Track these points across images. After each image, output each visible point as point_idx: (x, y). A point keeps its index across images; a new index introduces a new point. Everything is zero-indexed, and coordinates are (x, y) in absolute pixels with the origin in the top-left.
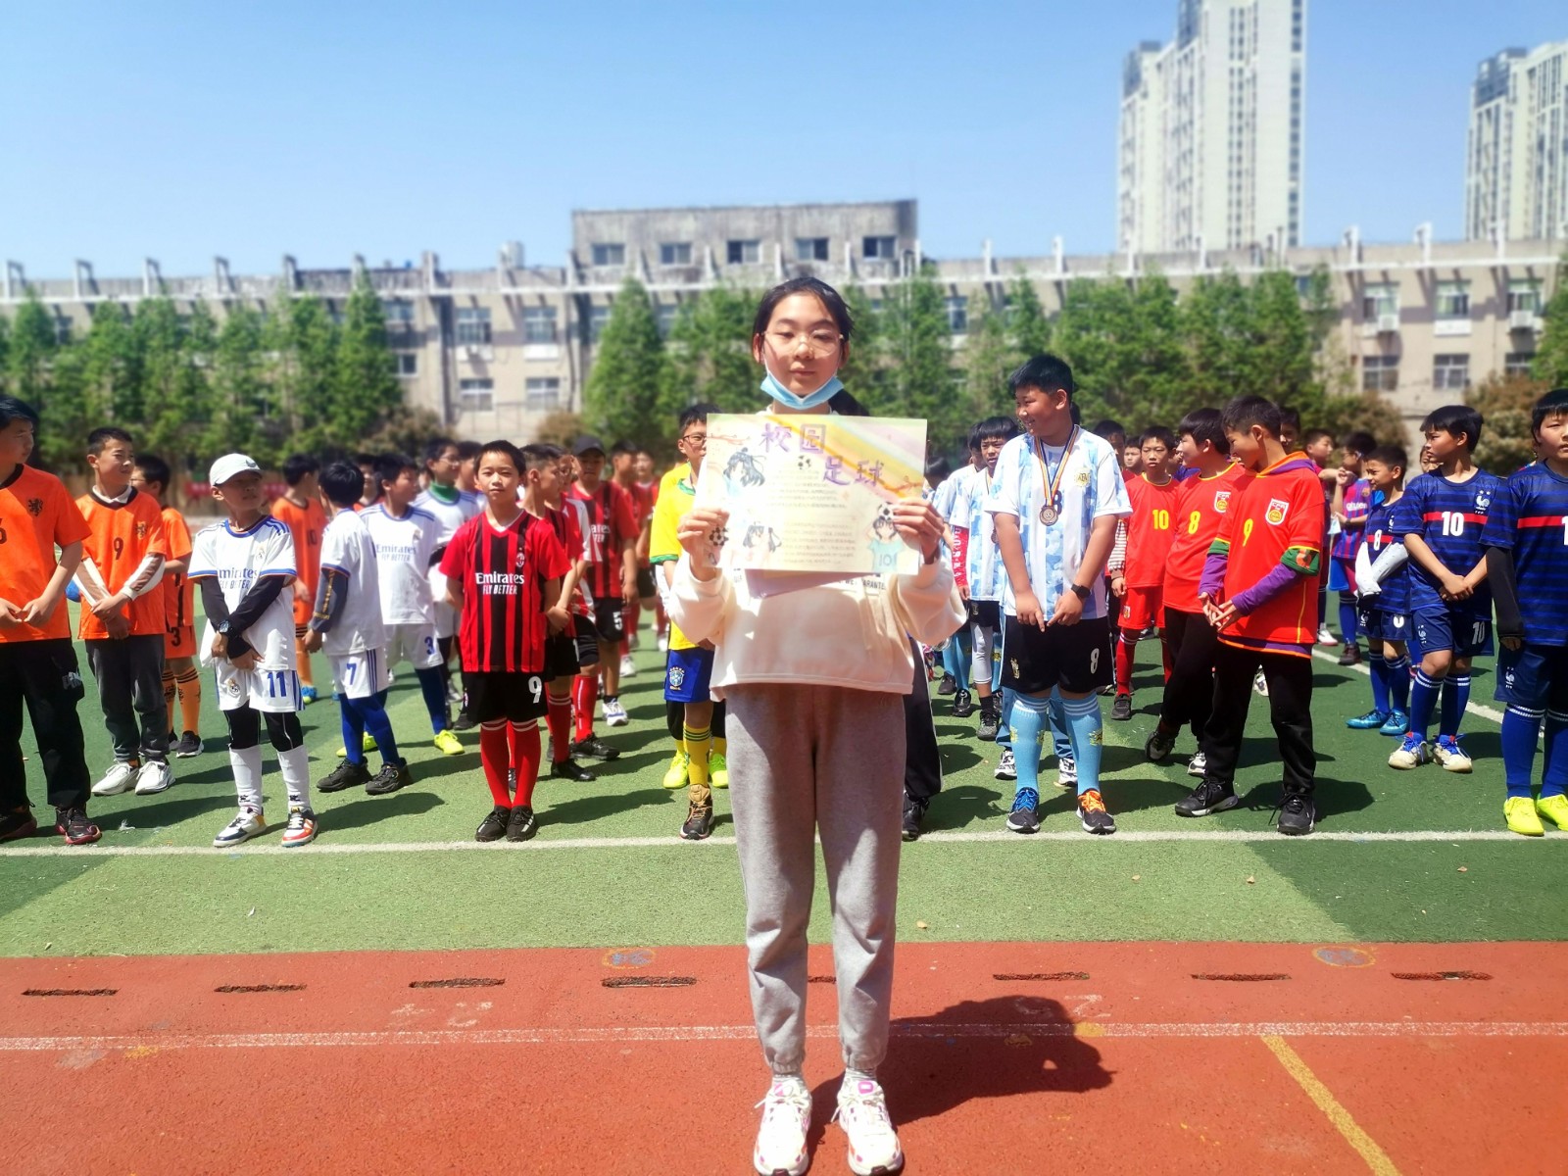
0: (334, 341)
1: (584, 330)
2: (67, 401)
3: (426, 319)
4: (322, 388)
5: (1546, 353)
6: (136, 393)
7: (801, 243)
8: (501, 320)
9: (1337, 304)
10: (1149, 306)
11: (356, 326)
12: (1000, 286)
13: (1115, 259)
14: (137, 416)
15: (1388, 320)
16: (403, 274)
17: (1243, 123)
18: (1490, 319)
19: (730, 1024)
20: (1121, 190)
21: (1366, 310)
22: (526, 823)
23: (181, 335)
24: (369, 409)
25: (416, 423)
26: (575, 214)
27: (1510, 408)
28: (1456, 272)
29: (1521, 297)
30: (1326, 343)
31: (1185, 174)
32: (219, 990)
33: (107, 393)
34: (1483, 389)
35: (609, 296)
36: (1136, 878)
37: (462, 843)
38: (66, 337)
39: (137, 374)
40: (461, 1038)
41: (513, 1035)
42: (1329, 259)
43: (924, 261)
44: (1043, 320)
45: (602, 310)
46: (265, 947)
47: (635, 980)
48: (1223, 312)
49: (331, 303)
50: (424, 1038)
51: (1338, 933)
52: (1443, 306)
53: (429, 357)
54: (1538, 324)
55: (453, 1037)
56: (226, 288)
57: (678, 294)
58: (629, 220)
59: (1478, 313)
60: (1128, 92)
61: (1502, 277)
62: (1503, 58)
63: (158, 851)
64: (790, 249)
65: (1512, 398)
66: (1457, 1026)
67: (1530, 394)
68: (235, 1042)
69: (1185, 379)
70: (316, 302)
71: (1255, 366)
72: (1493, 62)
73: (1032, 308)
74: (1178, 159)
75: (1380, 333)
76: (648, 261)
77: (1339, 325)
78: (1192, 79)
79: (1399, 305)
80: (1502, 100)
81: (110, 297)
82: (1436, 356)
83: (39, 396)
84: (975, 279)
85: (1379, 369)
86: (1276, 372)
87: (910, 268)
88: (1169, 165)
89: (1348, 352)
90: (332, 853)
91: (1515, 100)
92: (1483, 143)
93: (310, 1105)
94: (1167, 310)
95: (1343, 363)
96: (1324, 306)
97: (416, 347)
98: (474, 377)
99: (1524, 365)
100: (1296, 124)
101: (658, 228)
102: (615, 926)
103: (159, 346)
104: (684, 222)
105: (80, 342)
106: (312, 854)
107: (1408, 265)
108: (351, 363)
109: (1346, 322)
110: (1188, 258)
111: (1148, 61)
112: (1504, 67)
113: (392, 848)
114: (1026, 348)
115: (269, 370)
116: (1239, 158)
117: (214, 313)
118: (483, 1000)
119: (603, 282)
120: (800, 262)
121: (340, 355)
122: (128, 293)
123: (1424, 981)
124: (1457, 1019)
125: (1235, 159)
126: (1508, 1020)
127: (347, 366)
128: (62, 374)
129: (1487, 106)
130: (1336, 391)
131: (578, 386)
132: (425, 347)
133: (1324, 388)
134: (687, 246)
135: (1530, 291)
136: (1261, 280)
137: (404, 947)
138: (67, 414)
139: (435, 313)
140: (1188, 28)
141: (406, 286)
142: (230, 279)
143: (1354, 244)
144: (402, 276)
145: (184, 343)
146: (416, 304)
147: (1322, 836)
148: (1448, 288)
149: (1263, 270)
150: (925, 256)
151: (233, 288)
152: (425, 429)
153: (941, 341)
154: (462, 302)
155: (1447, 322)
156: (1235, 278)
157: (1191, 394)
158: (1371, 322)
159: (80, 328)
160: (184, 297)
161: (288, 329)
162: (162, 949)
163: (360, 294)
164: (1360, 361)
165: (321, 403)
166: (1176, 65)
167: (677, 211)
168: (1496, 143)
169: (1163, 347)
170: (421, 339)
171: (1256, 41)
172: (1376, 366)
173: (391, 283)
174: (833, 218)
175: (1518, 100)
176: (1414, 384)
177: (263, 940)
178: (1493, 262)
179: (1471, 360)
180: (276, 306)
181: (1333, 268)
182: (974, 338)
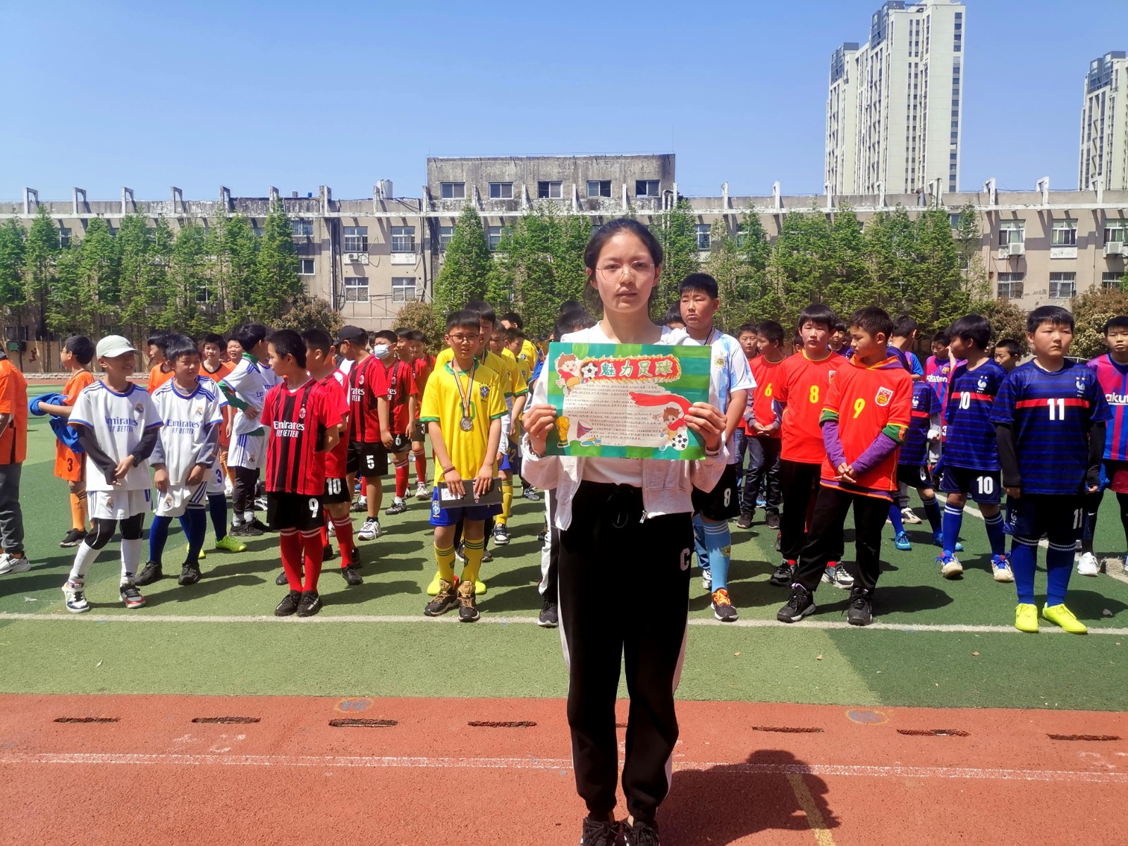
0: (256, 248)
1: (434, 244)
2: (66, 288)
3: (322, 234)
4: (246, 282)
6: (115, 283)
7: (591, 184)
8: (375, 236)
9: (980, 235)
10: (842, 234)
11: (272, 238)
12: (734, 216)
13: (818, 199)
14: (115, 300)
15: (1016, 246)
16: (307, 201)
17: (917, 102)
18: (1091, 247)
19: (409, 756)
20: (827, 150)
21: (1000, 240)
22: (312, 603)
23: (147, 242)
24: (279, 297)
25: (313, 308)
26: (429, 160)
27: (1105, 312)
28: (1067, 212)
29: (1114, 231)
30: (970, 263)
31: (875, 138)
32: (57, 721)
33: (94, 283)
34: (1085, 298)
35: (453, 219)
36: (737, 654)
37: (264, 617)
38: (66, 243)
39: (116, 271)
40: (215, 760)
41: (253, 760)
42: (974, 201)
43: (680, 198)
44: (766, 243)
45: (447, 230)
46: (100, 690)
47: (354, 722)
48: (895, 239)
49: (254, 220)
50: (190, 760)
51: (871, 699)
52: (1057, 238)
53: (323, 261)
54: (1126, 251)
55: (210, 759)
56: (180, 209)
57: (501, 219)
58: (467, 165)
59: (1082, 244)
60: (834, 80)
61: (1100, 217)
62: (1108, 58)
63: (48, 617)
64: (583, 188)
65: (1107, 304)
66: (930, 770)
67: (1120, 302)
68: (55, 759)
69: (866, 287)
70: (244, 220)
71: (918, 278)
72: (1101, 61)
73: (757, 234)
74: (870, 127)
75: (1010, 256)
76: (481, 194)
77: (981, 250)
78: (881, 70)
79: (1024, 236)
80: (1107, 89)
81: (98, 214)
82: (1051, 273)
83: (46, 285)
84: (716, 212)
85: (1010, 282)
86: (934, 282)
87: (669, 203)
88: (863, 131)
89: (987, 269)
90: (171, 622)
91: (1116, 89)
92: (1093, 119)
93: (92, 807)
94: (855, 237)
95: (983, 277)
96: (970, 236)
97: (314, 254)
98: (355, 276)
99: (1115, 281)
100: (955, 103)
101: (488, 171)
102: (353, 681)
103: (132, 250)
104: (507, 167)
105: (77, 246)
106: (156, 623)
107: (1031, 207)
108: (267, 265)
109: (986, 248)
110: (871, 200)
111: (849, 57)
112: (1109, 65)
113: (213, 619)
114: (752, 262)
115: (209, 268)
116: (914, 128)
117: (171, 227)
118: (241, 733)
119: (448, 210)
120: (590, 198)
121: (260, 259)
122: (111, 212)
123: (919, 737)
124: (933, 765)
125: (911, 128)
126: (969, 766)
127: (265, 266)
128: (63, 269)
129: (1096, 93)
130: (978, 297)
131: (429, 283)
132: (320, 254)
133: (969, 295)
134: (509, 185)
135: (1121, 228)
136: (924, 217)
137: (199, 692)
138: (65, 298)
139: (328, 230)
140: (879, 33)
141: (308, 210)
142: (183, 204)
143: (992, 191)
144: (305, 203)
145: (150, 248)
146: (314, 224)
147: (883, 626)
148: (1061, 224)
149: (925, 209)
150: (680, 195)
151: (185, 210)
152: (319, 313)
153: (692, 256)
154: (347, 221)
155: (1060, 249)
156: (905, 214)
157: (872, 298)
158: (1004, 248)
159: (77, 236)
160: (152, 216)
161: (223, 240)
162: (26, 690)
163: (275, 215)
164: (996, 276)
165: (246, 291)
166: (870, 60)
167: (502, 159)
168: (1102, 120)
169: (851, 263)
170: (318, 249)
171: (928, 44)
172: (1008, 280)
173: (297, 208)
174: (614, 167)
175: (1119, 89)
176: (1035, 293)
177: (101, 685)
178: (1094, 206)
179: (1077, 277)
180: (215, 223)
181: (977, 208)
182: (715, 254)
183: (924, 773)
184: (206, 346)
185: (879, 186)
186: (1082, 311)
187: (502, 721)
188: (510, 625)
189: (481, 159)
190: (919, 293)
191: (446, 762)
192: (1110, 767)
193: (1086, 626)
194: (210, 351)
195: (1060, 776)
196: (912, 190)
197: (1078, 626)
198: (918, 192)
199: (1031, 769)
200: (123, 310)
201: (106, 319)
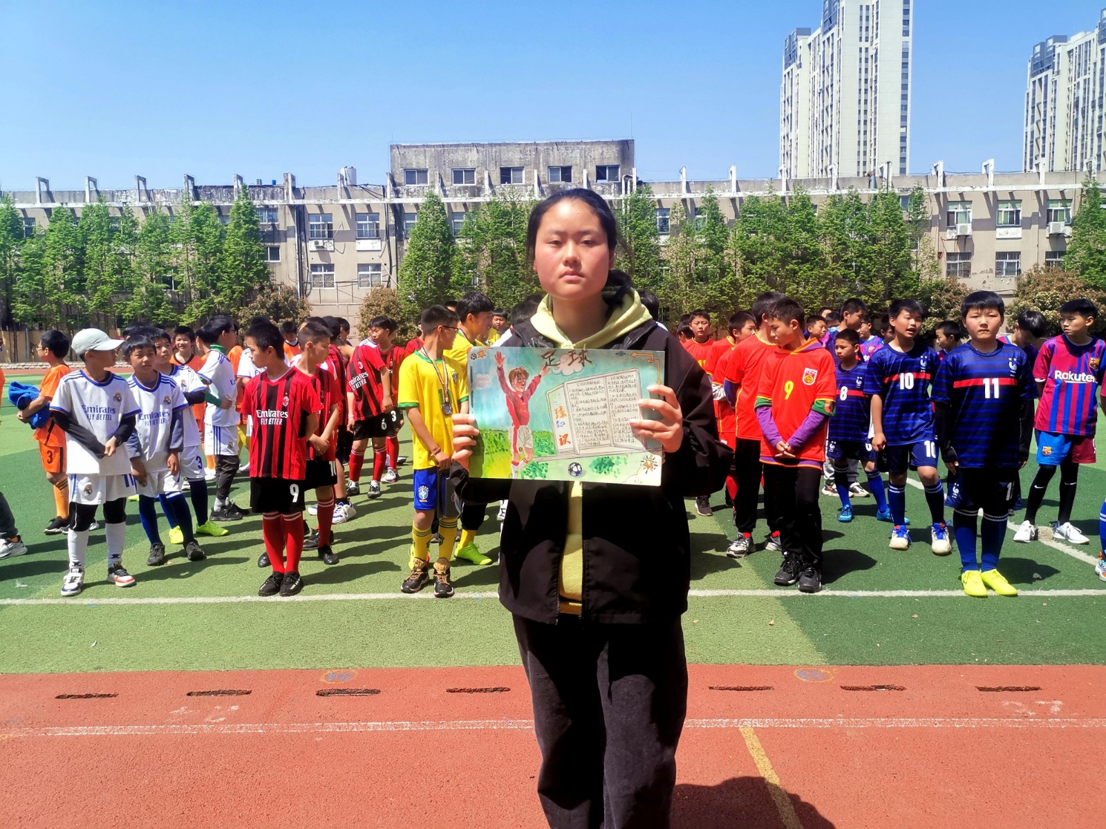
0: (222, 236)
1: (398, 231)
2: (31, 278)
3: (287, 221)
4: (212, 270)
5: (1073, 251)
6: (80, 272)
7: (552, 169)
8: (340, 222)
9: (929, 216)
10: (797, 216)
11: (238, 226)
12: (692, 200)
13: (773, 183)
14: (81, 290)
15: (963, 227)
16: (271, 189)
17: (868, 86)
18: (1035, 227)
19: (393, 720)
20: (782, 134)
21: (949, 220)
22: (294, 583)
23: (112, 231)
24: (245, 285)
25: (279, 295)
26: (392, 147)
27: (1048, 290)
28: (1011, 193)
29: (1056, 211)
30: (920, 244)
31: (828, 122)
32: (58, 697)
33: (59, 273)
34: (1029, 276)
35: (417, 206)
36: (695, 621)
37: (249, 597)
38: (30, 232)
39: (81, 261)
40: (212, 729)
41: (246, 728)
42: (923, 184)
43: (639, 183)
44: (724, 226)
45: (412, 216)
46: (96, 669)
47: (340, 691)
48: (848, 221)
49: (219, 208)
50: (188, 729)
51: (817, 659)
52: (1002, 219)
53: (288, 248)
54: (1068, 231)
55: (207, 729)
56: (144, 198)
57: (465, 205)
58: (430, 151)
59: (1026, 224)
60: (787, 65)
61: (1042, 197)
62: (1051, 42)
63: (39, 602)
64: (545, 174)
65: (1050, 282)
66: (869, 721)
67: (1062, 280)
68: (60, 733)
69: (821, 268)
70: (209, 209)
71: (871, 259)
72: (1043, 45)
73: (716, 218)
74: (823, 111)
75: (958, 236)
76: (444, 181)
77: (930, 231)
78: (832, 55)
79: (971, 217)
80: (1049, 72)
81: (62, 204)
82: (997, 253)
83: (11, 275)
84: (674, 196)
85: (958, 261)
86: (886, 263)
87: (629, 188)
88: (816, 115)
89: (936, 250)
90: (159, 604)
91: (1058, 73)
92: (1037, 102)
93: (100, 774)
94: (810, 219)
95: (932, 257)
96: (919, 218)
97: (280, 241)
98: (321, 262)
99: (1058, 259)
100: (905, 87)
101: (451, 158)
102: (336, 654)
103: (97, 240)
104: (470, 154)
105: (41, 236)
106: (145, 605)
107: (978, 189)
108: (234, 252)
109: (935, 229)
110: (824, 183)
111: (802, 42)
112: (1051, 49)
113: (200, 600)
114: (711, 245)
115: (175, 257)
116: (866, 112)
117: (136, 216)
118: (234, 704)
119: (412, 196)
120: (552, 183)
121: (226, 247)
122: (75, 201)
123: (860, 692)
124: (872, 716)
125: (862, 112)
126: (904, 717)
127: (231, 254)
128: (27, 258)
129: (1039, 76)
130: (928, 277)
131: (394, 269)
132: (286, 241)
133: (919, 275)
134: (471, 171)
135: (1063, 208)
136: (875, 198)
137: (191, 669)
138: (31, 287)
139: (293, 217)
140: (830, 19)
141: (273, 197)
142: (148, 192)
143: (940, 174)
144: (270, 191)
145: (114, 237)
146: (279, 210)
147: (830, 593)
148: (1006, 205)
149: (877, 192)
150: (640, 179)
151: (149, 198)
152: (286, 299)
153: (652, 240)
154: (312, 210)
155: (1005, 229)
156: (857, 197)
157: (826, 278)
158: (952, 229)
159: (40, 226)
160: (115, 204)
161: (189, 228)
162: (27, 670)
163: (241, 203)
164: (944, 256)
165: (212, 280)
166: (822, 45)
167: (465, 146)
168: (1045, 103)
169: (807, 245)
170: (284, 236)
171: (877, 29)
172: (956, 260)
173: (261, 196)
174: (574, 153)
175: (1061, 72)
176: (982, 272)
177: (96, 664)
178: (1037, 188)
179: (1022, 256)
180: (181, 212)
181: (926, 190)
182: (674, 238)
183: (864, 724)
184: (177, 338)
185: (831, 170)
186: (1027, 289)
187: (479, 688)
188: (483, 600)
189: (443, 146)
190: (872, 273)
191: (427, 725)
192: (1031, 714)
193: (1017, 589)
194: (182, 342)
195: (985, 723)
196: (864, 172)
197: (1009, 589)
198: (869, 175)
199: (959, 718)
200: (89, 299)
201: (73, 309)
